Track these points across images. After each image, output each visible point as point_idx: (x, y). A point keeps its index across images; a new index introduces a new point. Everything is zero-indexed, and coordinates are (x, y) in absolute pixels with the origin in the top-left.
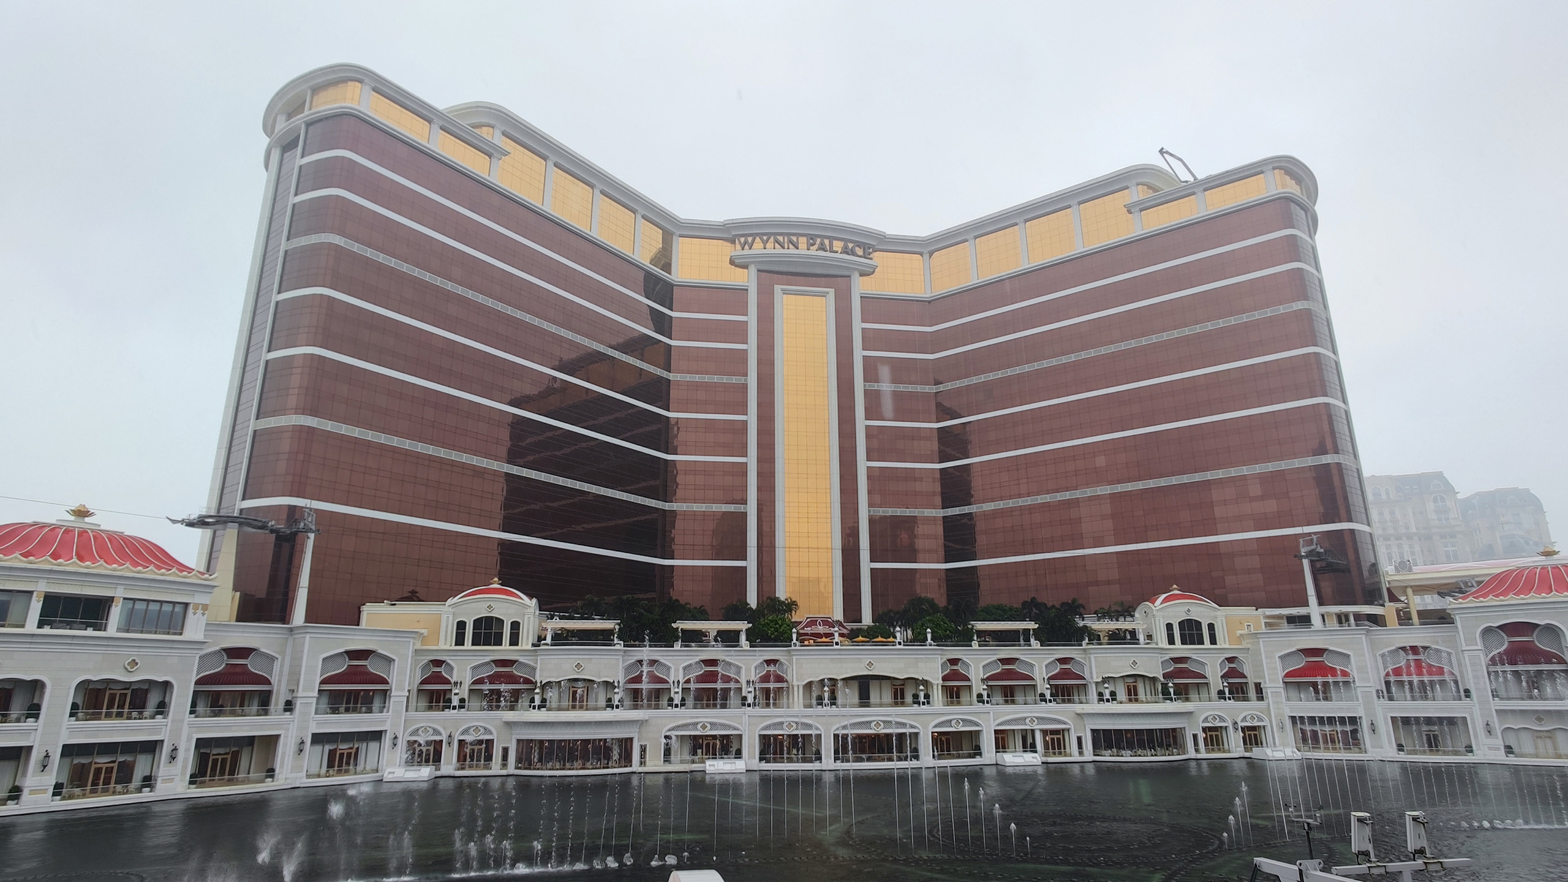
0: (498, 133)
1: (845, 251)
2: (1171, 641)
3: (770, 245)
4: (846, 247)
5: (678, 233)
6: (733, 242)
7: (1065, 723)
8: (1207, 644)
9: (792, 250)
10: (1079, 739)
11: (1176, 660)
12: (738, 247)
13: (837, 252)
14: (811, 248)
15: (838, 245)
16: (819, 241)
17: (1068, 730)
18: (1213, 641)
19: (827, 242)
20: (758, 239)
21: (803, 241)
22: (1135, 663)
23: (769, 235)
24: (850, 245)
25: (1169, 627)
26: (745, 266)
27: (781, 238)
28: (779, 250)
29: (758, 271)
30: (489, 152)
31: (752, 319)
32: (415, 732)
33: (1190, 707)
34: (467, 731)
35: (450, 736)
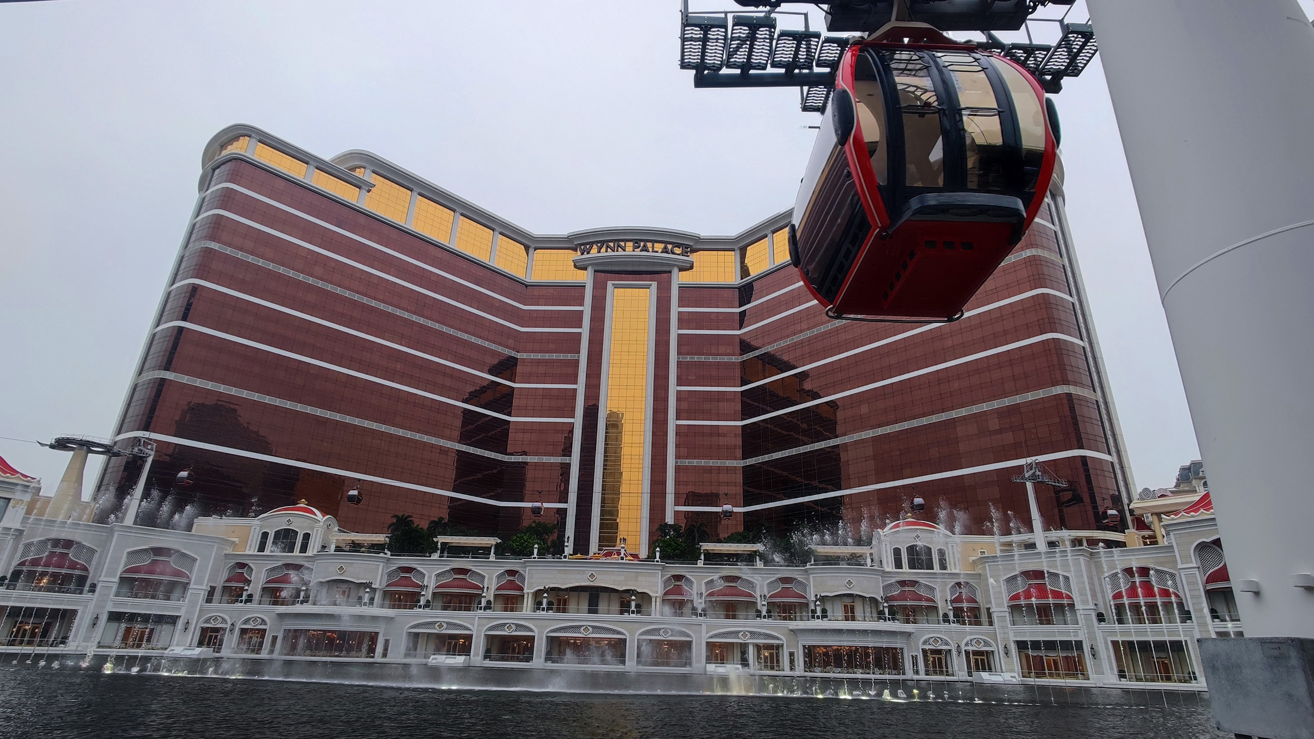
0: (368, 171)
1: (665, 250)
2: (898, 565)
3: (603, 250)
4: (665, 248)
5: (533, 246)
6: (575, 250)
7: (778, 639)
8: (937, 569)
9: (621, 253)
10: (791, 654)
11: (903, 583)
12: (579, 253)
13: (657, 252)
14: (636, 250)
15: (659, 247)
16: (642, 244)
17: (782, 645)
18: (943, 567)
19: (649, 245)
20: (595, 246)
21: (630, 245)
22: (850, 582)
23: (603, 242)
24: (670, 247)
25: (897, 552)
26: (584, 268)
27: (611, 244)
28: (610, 253)
29: (595, 271)
30: (358, 184)
31: (587, 309)
32: (208, 621)
33: (909, 628)
34: (247, 621)
35: (233, 624)
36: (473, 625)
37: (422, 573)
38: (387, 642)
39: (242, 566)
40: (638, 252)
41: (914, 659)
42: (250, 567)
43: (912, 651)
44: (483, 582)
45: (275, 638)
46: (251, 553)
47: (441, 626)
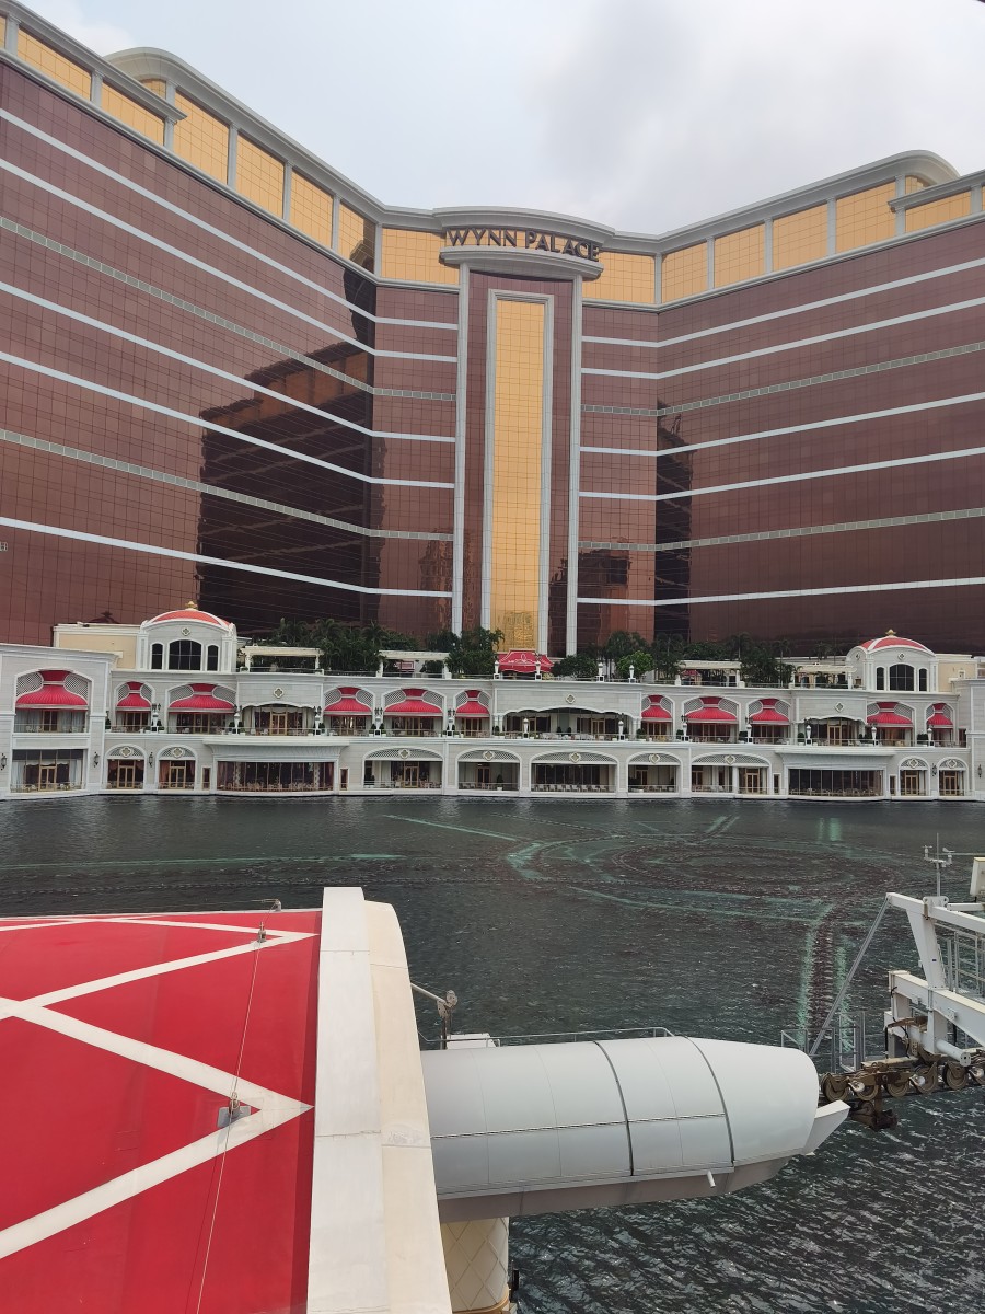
0: (171, 90)
1: (569, 250)
2: (880, 686)
3: (484, 240)
4: (569, 246)
5: (381, 223)
6: (443, 236)
7: (763, 762)
8: (916, 690)
9: (509, 248)
10: (776, 778)
11: (882, 705)
12: (449, 242)
13: (558, 251)
14: (531, 245)
15: (560, 243)
16: (539, 237)
17: (766, 769)
18: (923, 687)
19: (548, 238)
20: (471, 232)
21: (521, 236)
22: (840, 706)
23: (484, 228)
24: (575, 244)
25: (880, 672)
26: (456, 266)
27: (496, 233)
28: (494, 247)
29: (471, 271)
30: (164, 114)
31: (462, 327)
32: (116, 752)
33: (889, 750)
34: (168, 752)
35: (151, 757)
36: (442, 751)
37: (366, 693)
38: (344, 773)
39: (135, 685)
40: (533, 250)
41: (892, 779)
42: (146, 687)
43: (891, 771)
44: (440, 703)
45: (207, 772)
46: (144, 670)
47: (405, 753)
